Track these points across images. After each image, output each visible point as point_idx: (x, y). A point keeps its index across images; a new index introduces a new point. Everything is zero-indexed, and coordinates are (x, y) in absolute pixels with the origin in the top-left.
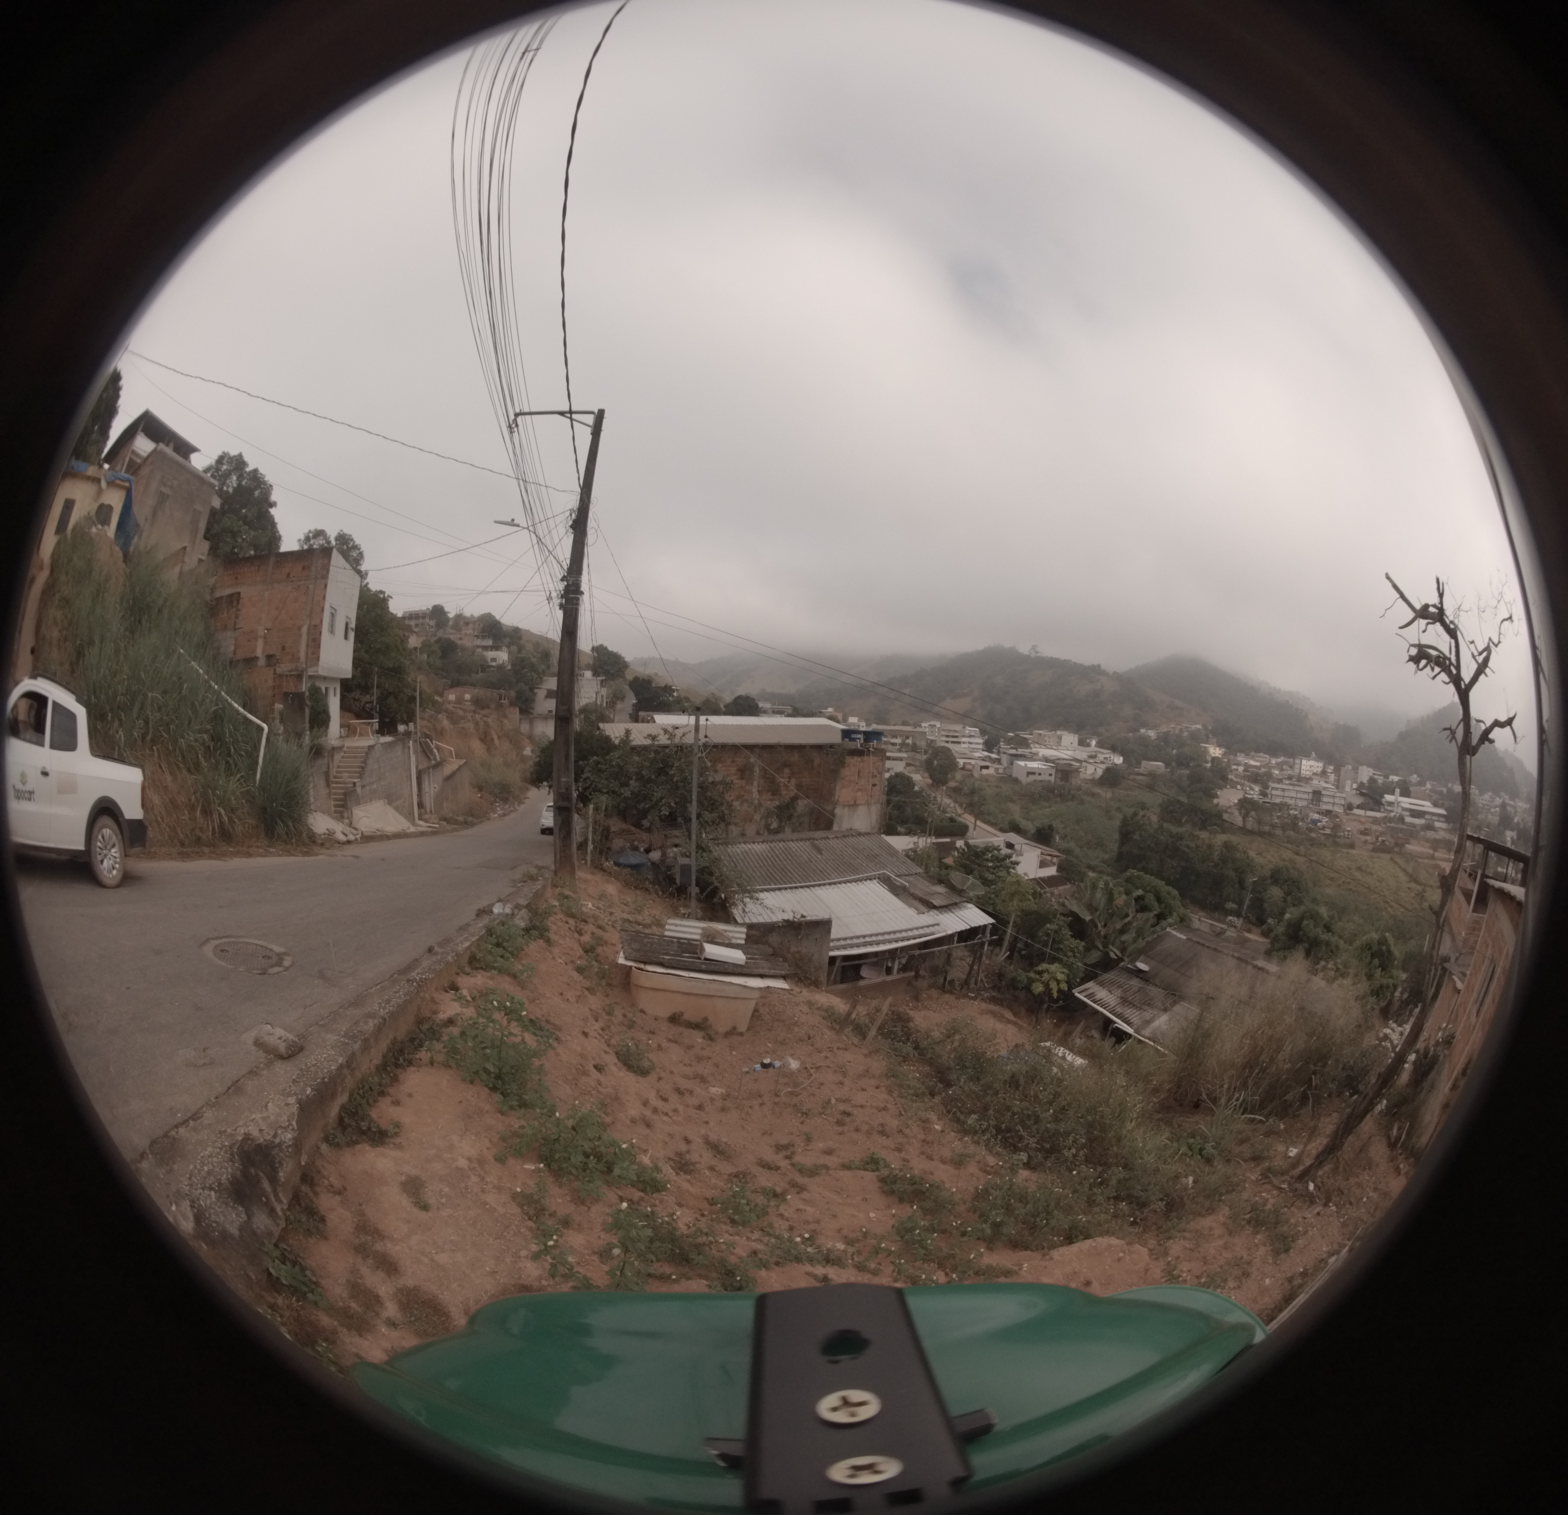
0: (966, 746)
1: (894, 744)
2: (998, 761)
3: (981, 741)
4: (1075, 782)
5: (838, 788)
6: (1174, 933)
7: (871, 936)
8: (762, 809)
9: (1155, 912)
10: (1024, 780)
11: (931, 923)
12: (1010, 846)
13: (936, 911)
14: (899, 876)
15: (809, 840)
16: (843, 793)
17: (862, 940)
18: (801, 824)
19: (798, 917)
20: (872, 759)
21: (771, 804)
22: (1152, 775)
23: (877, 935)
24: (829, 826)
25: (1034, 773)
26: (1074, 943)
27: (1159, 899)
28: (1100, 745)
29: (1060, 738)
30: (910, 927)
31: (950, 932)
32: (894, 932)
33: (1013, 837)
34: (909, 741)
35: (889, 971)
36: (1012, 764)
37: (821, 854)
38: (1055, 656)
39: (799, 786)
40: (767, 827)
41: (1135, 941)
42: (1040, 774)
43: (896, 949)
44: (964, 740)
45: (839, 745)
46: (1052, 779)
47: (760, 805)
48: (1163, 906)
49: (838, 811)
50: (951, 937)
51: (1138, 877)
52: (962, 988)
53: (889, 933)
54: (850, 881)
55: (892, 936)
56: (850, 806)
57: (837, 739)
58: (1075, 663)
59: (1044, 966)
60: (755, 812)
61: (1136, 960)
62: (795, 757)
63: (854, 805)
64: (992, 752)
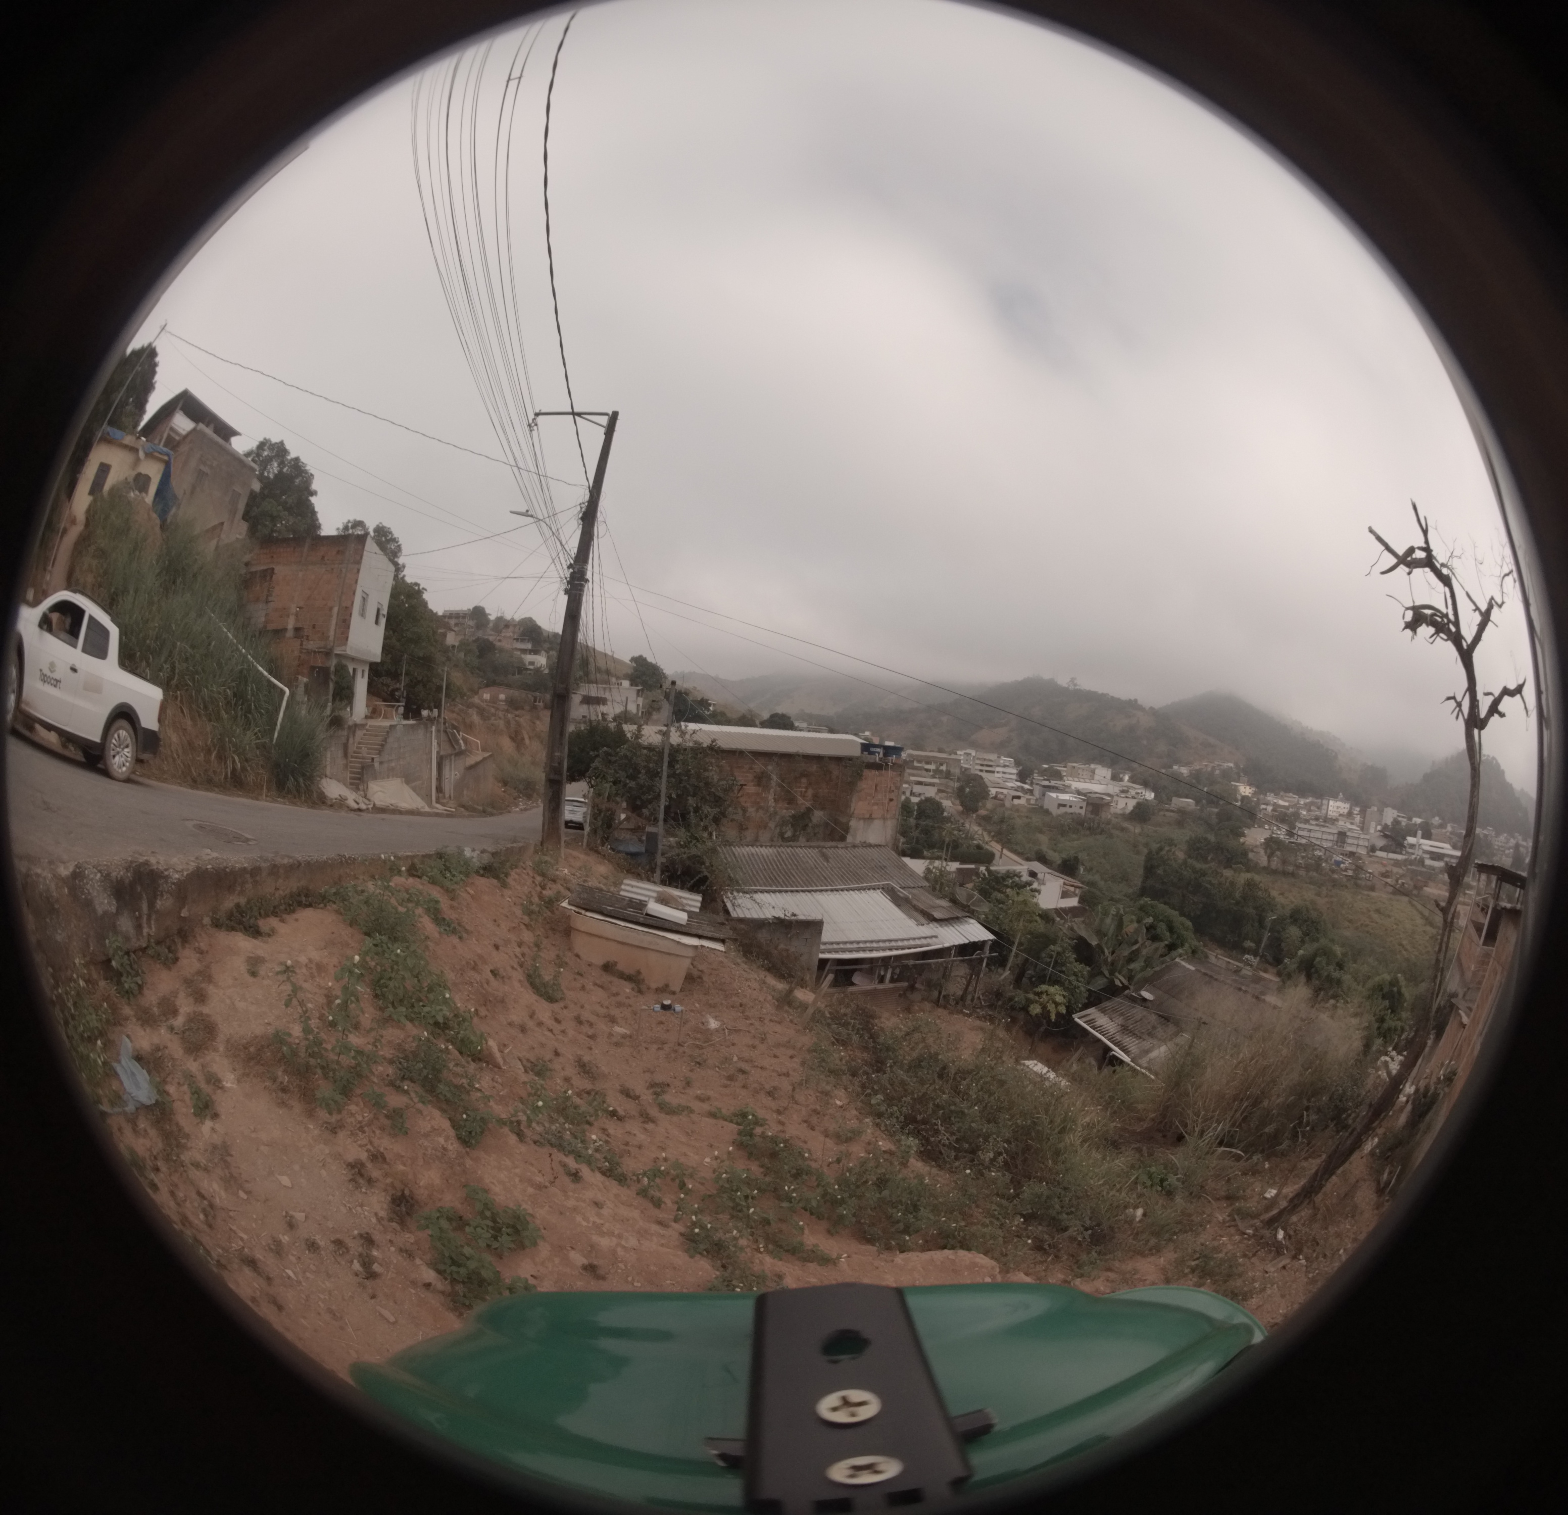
0: (1000, 775)
1: (928, 770)
2: (1031, 792)
3: (1015, 771)
4: (1105, 815)
5: (854, 800)
6: (1183, 963)
7: (866, 942)
8: (778, 817)
9: (1166, 942)
10: (1055, 811)
11: (929, 934)
12: (1033, 874)
13: (936, 924)
14: (903, 888)
15: (818, 847)
16: (859, 806)
17: (855, 946)
18: (815, 834)
19: (789, 915)
20: (890, 773)
21: (786, 812)
22: (1182, 812)
23: (872, 942)
24: (843, 838)
25: (1064, 806)
26: (1079, 967)
27: (1171, 929)
28: (1133, 780)
29: (1093, 772)
30: (906, 936)
31: (947, 945)
32: (890, 941)
33: (1037, 866)
34: (944, 768)
35: (882, 980)
36: (1044, 795)
37: (828, 861)
38: (1093, 689)
39: (815, 797)
40: (782, 835)
41: (1143, 969)
42: (1071, 807)
43: (890, 957)
44: (998, 769)
45: (857, 758)
46: (1083, 812)
47: (776, 813)
48: (1175, 936)
49: (853, 823)
50: (949, 949)
51: (1152, 906)
52: (957, 1003)
53: (884, 941)
54: (853, 889)
55: (887, 944)
56: (864, 819)
57: (856, 752)
58: (1112, 697)
59: (1044, 987)
60: (770, 819)
61: (1140, 989)
62: (814, 768)
63: (870, 819)
64: (1025, 783)
